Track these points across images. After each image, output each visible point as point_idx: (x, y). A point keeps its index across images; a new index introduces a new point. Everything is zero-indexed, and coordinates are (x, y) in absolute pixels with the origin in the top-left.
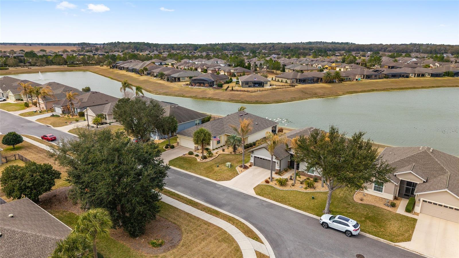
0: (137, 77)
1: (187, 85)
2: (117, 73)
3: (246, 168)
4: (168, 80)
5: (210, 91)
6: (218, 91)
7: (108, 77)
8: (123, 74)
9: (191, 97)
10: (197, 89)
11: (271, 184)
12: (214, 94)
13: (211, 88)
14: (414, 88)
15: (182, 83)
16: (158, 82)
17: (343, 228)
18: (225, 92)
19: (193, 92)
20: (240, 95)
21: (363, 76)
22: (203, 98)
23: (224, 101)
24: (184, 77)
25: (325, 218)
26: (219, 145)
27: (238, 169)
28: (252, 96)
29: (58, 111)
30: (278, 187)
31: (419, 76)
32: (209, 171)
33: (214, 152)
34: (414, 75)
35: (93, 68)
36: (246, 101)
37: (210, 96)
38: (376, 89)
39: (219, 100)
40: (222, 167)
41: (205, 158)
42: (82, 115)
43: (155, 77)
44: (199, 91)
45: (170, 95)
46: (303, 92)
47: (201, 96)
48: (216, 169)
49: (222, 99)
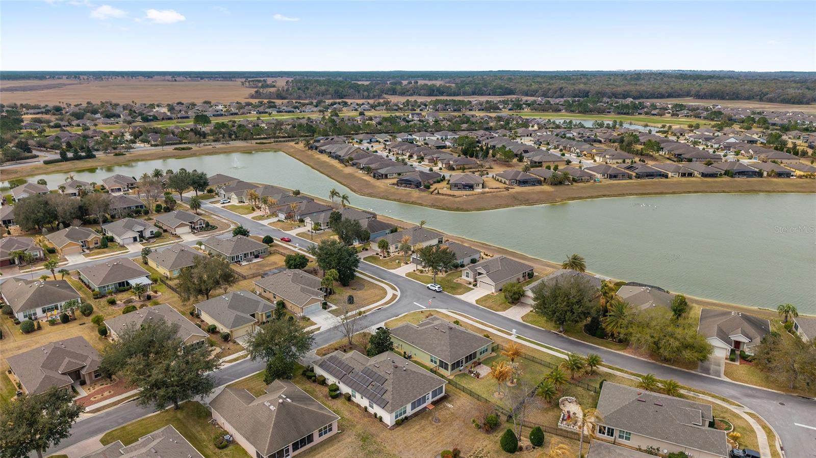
0: (342, 168)
1: (394, 184)
2: (318, 159)
3: (407, 263)
4: (374, 177)
5: (415, 193)
6: (423, 194)
7: (308, 165)
8: (325, 162)
9: (395, 200)
10: (403, 190)
11: (416, 272)
12: (418, 198)
13: (417, 190)
14: (662, 193)
15: (389, 181)
16: (364, 178)
17: (434, 288)
18: (430, 195)
19: (398, 193)
20: (444, 200)
21: (606, 175)
22: (406, 202)
23: (426, 206)
24: (392, 174)
25: (429, 285)
26: (397, 250)
27: (402, 264)
28: (455, 201)
29: (282, 216)
30: (419, 274)
31: (684, 175)
32: (385, 264)
33: (392, 254)
34: (677, 174)
35: (287, 147)
36: (447, 207)
37: (413, 199)
38: (609, 194)
39: (421, 204)
40: (394, 263)
41: (385, 257)
42: (302, 221)
43: (361, 169)
44: (405, 192)
45: (375, 197)
46: (514, 197)
47: (404, 200)
48: (390, 263)
49: (425, 203)
